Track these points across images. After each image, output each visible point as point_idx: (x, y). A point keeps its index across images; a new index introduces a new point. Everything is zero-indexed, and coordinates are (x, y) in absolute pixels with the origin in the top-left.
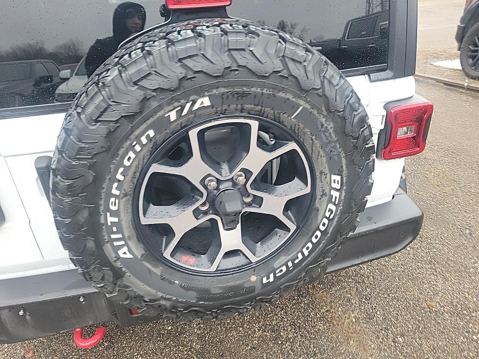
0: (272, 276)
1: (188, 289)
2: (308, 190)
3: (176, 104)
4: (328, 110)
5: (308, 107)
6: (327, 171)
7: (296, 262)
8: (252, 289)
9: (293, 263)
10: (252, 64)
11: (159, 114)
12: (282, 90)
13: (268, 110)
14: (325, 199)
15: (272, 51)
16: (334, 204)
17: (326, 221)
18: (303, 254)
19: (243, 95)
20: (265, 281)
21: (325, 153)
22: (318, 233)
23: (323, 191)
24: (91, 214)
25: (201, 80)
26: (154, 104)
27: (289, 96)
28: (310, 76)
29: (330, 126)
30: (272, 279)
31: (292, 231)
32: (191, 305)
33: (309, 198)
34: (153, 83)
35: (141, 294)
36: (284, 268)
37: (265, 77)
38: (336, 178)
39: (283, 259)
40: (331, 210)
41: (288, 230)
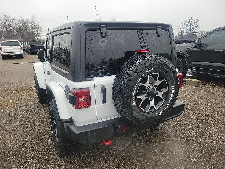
0: (160, 113)
1: (144, 116)
2: (167, 90)
3: (148, 69)
4: (172, 71)
5: (169, 70)
6: (171, 85)
8: (156, 117)
9: (165, 109)
10: (161, 62)
11: (145, 71)
12: (165, 67)
13: (162, 71)
14: (171, 92)
15: (163, 60)
16: (173, 93)
17: (171, 98)
18: (167, 107)
19: (158, 68)
20: (159, 115)
21: (171, 81)
22: (170, 101)
23: (170, 90)
24: (131, 93)
25: (153, 65)
26: (145, 69)
27: (166, 68)
28: (169, 65)
29: (172, 75)
30: (160, 114)
31: (164, 101)
32: (144, 121)
33: (167, 92)
34: (145, 65)
35: (136, 116)
36: (163, 111)
37: (162, 64)
38: (173, 87)
39: (162, 109)
40: (172, 95)
41: (163, 101)
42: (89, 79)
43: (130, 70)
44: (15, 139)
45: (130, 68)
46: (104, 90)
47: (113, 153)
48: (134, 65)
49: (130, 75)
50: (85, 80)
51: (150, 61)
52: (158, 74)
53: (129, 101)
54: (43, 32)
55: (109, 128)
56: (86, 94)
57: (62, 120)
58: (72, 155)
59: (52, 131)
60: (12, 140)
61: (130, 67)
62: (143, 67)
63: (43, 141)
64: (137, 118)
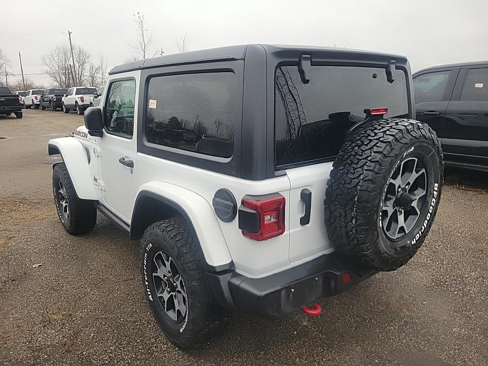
0: (414, 239)
1: (391, 248)
2: (425, 193)
3: (407, 149)
5: (434, 152)
6: (433, 182)
7: (422, 231)
8: (409, 248)
10: (425, 134)
11: (403, 153)
12: (430, 145)
13: (423, 153)
14: (431, 196)
15: (427, 129)
16: (435, 198)
17: (431, 207)
18: (426, 226)
19: (421, 146)
20: (413, 243)
21: (434, 173)
22: (429, 214)
23: (431, 192)
25: (414, 140)
26: (403, 149)
27: (431, 147)
28: (435, 139)
29: (438, 160)
30: (415, 242)
31: (419, 214)
32: (392, 257)
33: (425, 196)
34: (403, 141)
35: (381, 249)
36: (418, 235)
37: (427, 139)
38: (436, 185)
39: (417, 231)
40: (433, 202)
41: (417, 214)
42: (280, 172)
43: (375, 152)
44: (47, 323)
45: (375, 148)
46: (306, 197)
47: (296, 333)
48: (380, 141)
49: (378, 161)
50: (273, 176)
51: (411, 133)
52: (416, 159)
53: (376, 217)
54: (4, 65)
55: (317, 279)
56: (277, 206)
57: (214, 267)
58: (208, 347)
59: (150, 296)
60: (40, 326)
61: (374, 145)
62: (400, 145)
63: (123, 321)
64: (383, 253)
